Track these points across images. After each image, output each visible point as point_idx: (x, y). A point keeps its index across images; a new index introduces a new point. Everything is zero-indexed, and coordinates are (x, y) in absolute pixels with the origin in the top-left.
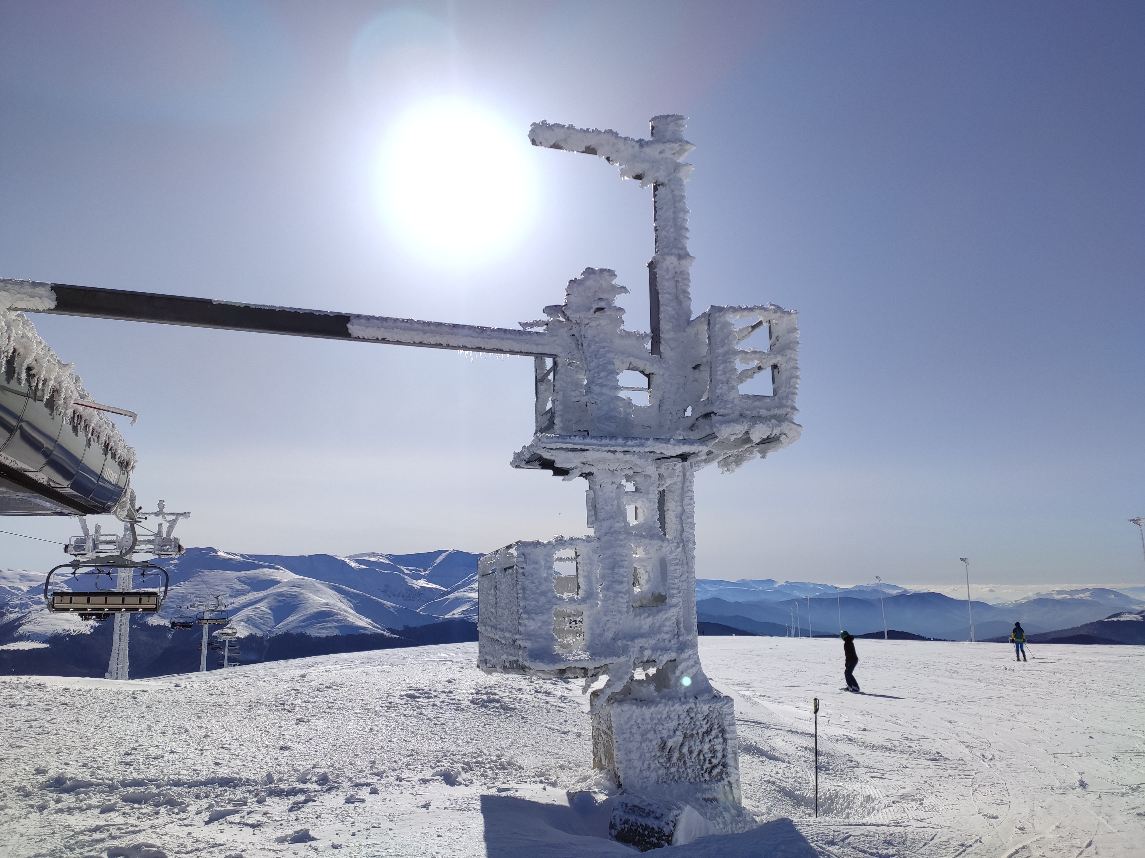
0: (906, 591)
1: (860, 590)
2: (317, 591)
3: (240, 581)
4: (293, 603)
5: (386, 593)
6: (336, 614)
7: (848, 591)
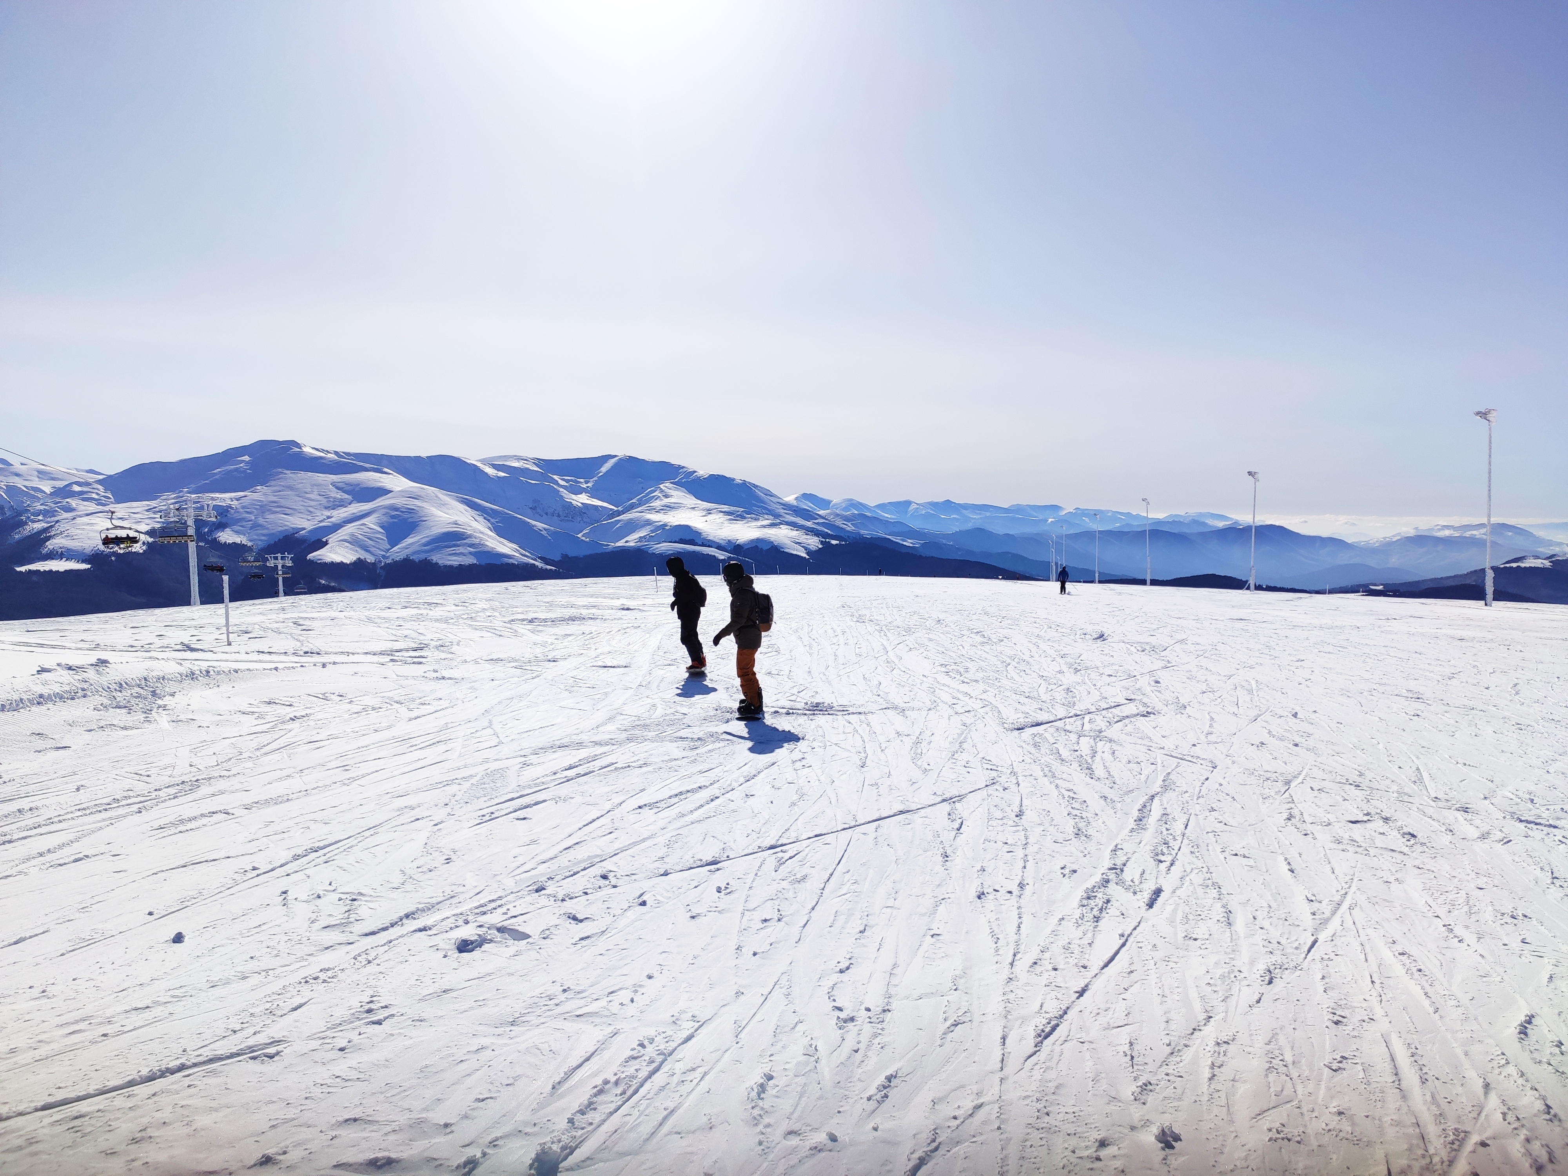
0: (1236, 523)
1: (1175, 522)
2: (442, 505)
3: (338, 488)
4: (411, 520)
5: (536, 510)
6: (470, 536)
7: (1159, 522)
